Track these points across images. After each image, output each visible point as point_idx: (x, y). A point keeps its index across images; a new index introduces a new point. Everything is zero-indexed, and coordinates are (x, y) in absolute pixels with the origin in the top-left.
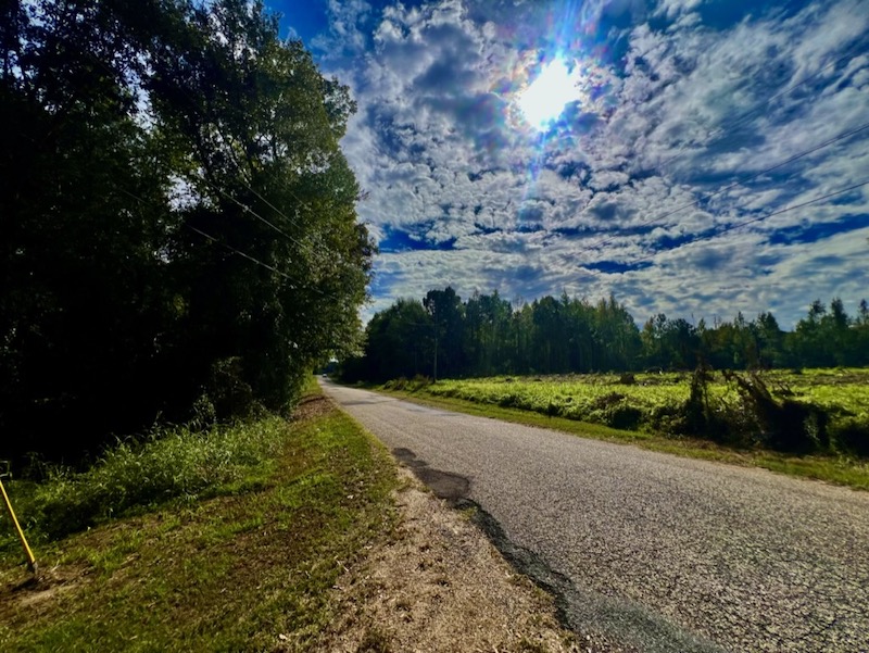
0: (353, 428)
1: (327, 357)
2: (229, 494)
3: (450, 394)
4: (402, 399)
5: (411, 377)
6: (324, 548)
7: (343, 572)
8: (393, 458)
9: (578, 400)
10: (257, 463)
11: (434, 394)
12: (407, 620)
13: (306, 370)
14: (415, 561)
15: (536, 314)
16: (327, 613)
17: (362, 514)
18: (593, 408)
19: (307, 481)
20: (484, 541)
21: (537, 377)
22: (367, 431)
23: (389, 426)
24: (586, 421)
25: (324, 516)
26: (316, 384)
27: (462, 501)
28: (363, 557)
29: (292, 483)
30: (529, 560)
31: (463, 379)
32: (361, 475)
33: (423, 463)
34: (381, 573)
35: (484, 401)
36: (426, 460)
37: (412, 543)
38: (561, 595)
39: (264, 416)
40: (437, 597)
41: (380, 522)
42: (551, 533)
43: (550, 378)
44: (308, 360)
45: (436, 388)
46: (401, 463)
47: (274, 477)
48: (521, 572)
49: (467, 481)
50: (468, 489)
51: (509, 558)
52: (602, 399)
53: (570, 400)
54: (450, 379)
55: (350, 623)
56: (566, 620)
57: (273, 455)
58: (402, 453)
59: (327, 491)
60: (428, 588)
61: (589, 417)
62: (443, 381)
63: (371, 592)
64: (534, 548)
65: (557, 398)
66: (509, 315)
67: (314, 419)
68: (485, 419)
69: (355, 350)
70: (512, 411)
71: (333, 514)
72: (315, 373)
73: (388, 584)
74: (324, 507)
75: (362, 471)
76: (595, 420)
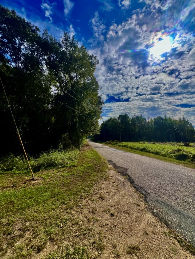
0: (97, 154)
1: (90, 134)
2: (68, 167)
3: (125, 146)
4: (111, 147)
5: (113, 141)
6: (90, 180)
7: (95, 185)
8: (107, 162)
9: (166, 150)
10: (73, 160)
11: (120, 146)
12: (109, 195)
13: (84, 137)
14: (111, 185)
15: (154, 122)
16: (91, 191)
17: (99, 174)
18: (171, 153)
19: (85, 166)
20: (129, 183)
21: (154, 142)
22: (100, 155)
23: (106, 154)
24: (168, 157)
25: (90, 173)
26: (86, 141)
27: (124, 174)
28: (99, 182)
29: (82, 166)
30: (140, 188)
31: (129, 142)
32: (99, 165)
33: (115, 164)
34: (103, 186)
35: (135, 149)
36: (116, 163)
37: (111, 181)
38: (146, 196)
39: (74, 149)
40: (116, 192)
41: (103, 176)
42: (147, 183)
43: (158, 143)
44: (85, 135)
45: (120, 144)
46: (109, 163)
47: (77, 164)
48: (137, 190)
49: (126, 169)
50: (126, 171)
51: (135, 187)
52: (174, 151)
53: (163, 150)
54: (125, 142)
55: (96, 194)
56: (146, 201)
57: (77, 159)
58: (109, 161)
59: (90, 168)
60: (114, 190)
61: (169, 156)
62: (123, 142)
63: (101, 189)
64: (142, 186)
65: (159, 149)
66: (146, 122)
67: (87, 151)
68: (135, 154)
69: (97, 132)
70: (143, 152)
71: (92, 173)
72: (86, 138)
73: (105, 188)
74: (90, 171)
75: (99, 164)
76: (171, 157)
